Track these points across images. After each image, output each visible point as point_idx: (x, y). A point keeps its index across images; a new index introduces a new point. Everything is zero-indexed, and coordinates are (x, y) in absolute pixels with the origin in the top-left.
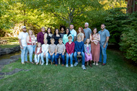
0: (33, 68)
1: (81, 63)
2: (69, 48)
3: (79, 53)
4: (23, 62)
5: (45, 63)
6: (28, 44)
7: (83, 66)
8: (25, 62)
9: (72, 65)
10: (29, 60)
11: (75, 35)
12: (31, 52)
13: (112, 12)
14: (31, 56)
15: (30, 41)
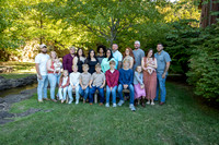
0: (56, 107)
1: (128, 102)
2: (111, 79)
3: (126, 86)
4: (40, 100)
5: (74, 101)
6: (49, 72)
7: (132, 105)
8: (44, 99)
9: (115, 105)
10: (49, 97)
11: (120, 59)
12: (53, 85)
13: (175, 26)
14: (52, 90)
15: (53, 67)
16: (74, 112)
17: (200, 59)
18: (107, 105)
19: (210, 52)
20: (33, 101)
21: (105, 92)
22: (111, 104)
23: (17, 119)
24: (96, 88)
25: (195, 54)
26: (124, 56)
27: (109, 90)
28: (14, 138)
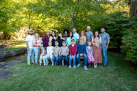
0: (38, 68)
2: (72, 50)
3: (82, 55)
4: (29, 63)
6: (34, 46)
7: (85, 67)
9: (75, 66)
11: (78, 38)
13: (113, 16)
14: (36, 57)
15: (36, 43)
16: (49, 71)
17: (129, 37)
18: (70, 66)
19: (135, 33)
20: (24, 64)
21: (69, 58)
22: (72, 66)
23: (15, 75)
24: (63, 56)
25: (126, 34)
26: (80, 36)
27: (71, 57)
28: (12, 87)
